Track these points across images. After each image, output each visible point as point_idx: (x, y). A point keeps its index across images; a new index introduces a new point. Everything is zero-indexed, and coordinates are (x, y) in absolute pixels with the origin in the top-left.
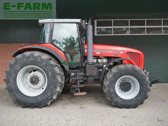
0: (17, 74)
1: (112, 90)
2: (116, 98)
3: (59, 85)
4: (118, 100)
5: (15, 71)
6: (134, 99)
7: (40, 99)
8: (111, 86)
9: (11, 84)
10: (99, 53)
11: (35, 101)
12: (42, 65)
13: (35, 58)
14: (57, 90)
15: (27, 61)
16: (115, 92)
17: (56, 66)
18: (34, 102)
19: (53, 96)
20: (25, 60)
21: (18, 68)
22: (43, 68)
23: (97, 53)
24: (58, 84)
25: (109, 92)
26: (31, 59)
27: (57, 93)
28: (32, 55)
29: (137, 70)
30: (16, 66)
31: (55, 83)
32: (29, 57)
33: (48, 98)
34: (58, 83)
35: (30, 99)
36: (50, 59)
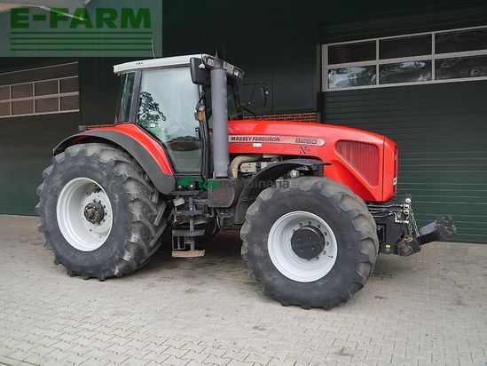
0: (56, 197)
1: (257, 251)
2: (270, 275)
3: (138, 227)
4: (274, 279)
5: (53, 189)
6: (320, 284)
7: (98, 259)
8: (255, 239)
9: (47, 220)
10: (259, 145)
11: (87, 262)
12: (100, 177)
13: (89, 159)
14: (133, 240)
15: (73, 167)
16: (268, 256)
17: (129, 179)
18: (87, 264)
19: (123, 254)
20: (70, 164)
21: (58, 183)
22: (104, 184)
23: (255, 145)
24: (135, 225)
25: (250, 255)
26: (81, 163)
27: (133, 248)
28: (83, 152)
29: (328, 196)
30: (54, 178)
31: (127, 223)
32: (76, 158)
33: (113, 256)
34: (134, 222)
35: (79, 257)
36: (118, 162)
